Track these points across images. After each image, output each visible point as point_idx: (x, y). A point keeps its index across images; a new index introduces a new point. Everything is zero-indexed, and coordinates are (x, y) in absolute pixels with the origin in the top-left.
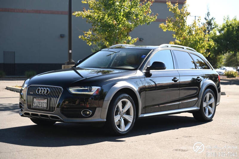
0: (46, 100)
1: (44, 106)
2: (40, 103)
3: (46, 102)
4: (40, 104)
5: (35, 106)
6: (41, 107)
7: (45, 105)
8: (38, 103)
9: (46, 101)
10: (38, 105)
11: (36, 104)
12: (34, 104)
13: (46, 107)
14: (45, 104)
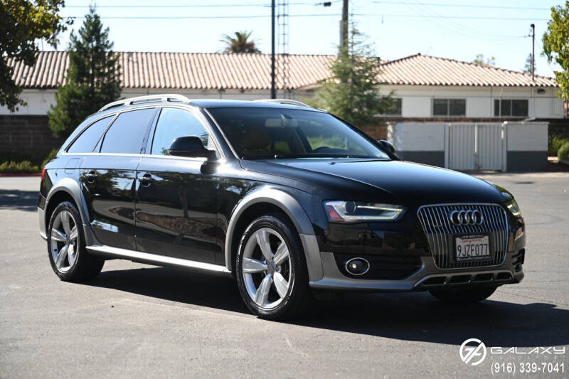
0: (487, 237)
1: (484, 254)
2: (474, 248)
3: (487, 242)
4: (472, 250)
5: (461, 256)
6: (478, 256)
7: (485, 251)
8: (467, 248)
9: (485, 240)
10: (470, 253)
11: (463, 252)
12: (458, 252)
13: (488, 254)
14: (485, 246)
